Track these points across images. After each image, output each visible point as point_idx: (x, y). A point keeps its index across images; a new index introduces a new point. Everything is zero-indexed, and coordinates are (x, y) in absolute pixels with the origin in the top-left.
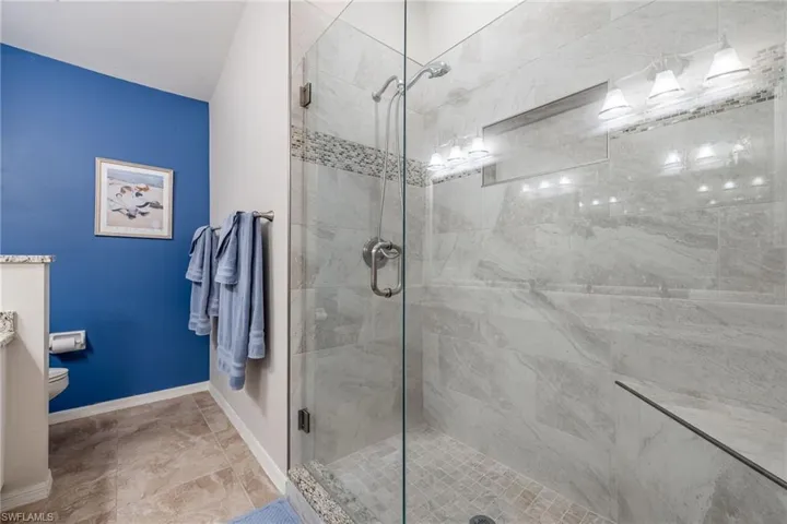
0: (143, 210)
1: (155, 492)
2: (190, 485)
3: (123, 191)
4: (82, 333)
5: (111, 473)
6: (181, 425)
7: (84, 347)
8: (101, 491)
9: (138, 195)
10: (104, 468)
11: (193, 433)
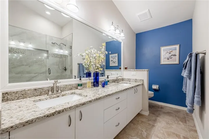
0: (171, 57)
1: (165, 129)
2: (174, 134)
3: (166, 53)
4: (158, 86)
5: (158, 118)
6: (179, 117)
7: (158, 89)
8: (155, 121)
9: (170, 53)
10: (158, 116)
11: (181, 121)
